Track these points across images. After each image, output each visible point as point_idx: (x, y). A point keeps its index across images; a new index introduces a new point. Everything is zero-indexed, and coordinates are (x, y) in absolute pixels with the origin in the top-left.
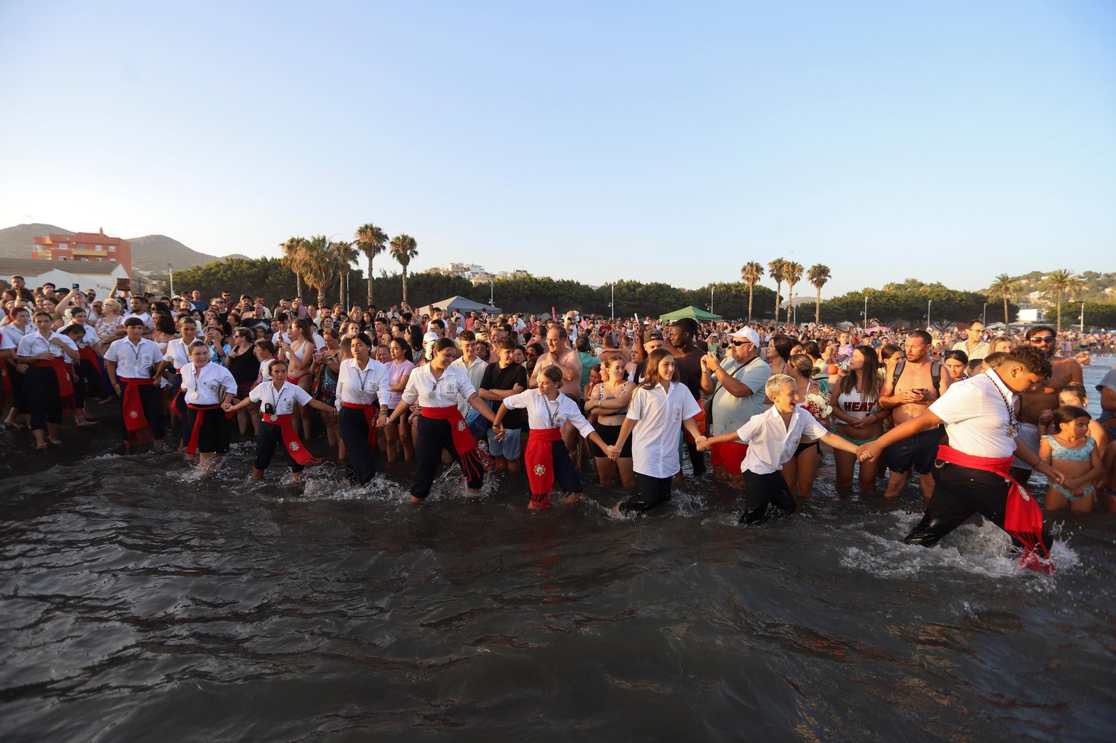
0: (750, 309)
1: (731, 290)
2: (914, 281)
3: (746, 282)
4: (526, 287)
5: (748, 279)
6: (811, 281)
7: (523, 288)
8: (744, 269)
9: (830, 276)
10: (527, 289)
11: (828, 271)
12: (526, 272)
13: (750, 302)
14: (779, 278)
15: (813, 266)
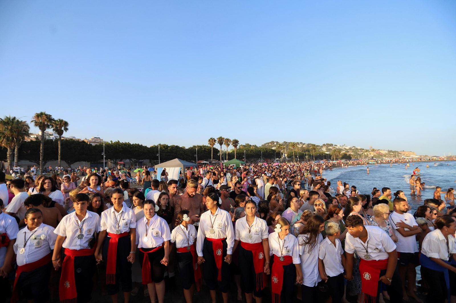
0: (212, 156)
1: (202, 149)
2: (248, 144)
3: (210, 146)
4: (120, 147)
5: (211, 144)
6: (232, 145)
7: (119, 147)
8: (209, 141)
9: (239, 144)
10: (121, 148)
11: (238, 142)
12: (99, 138)
13: (212, 153)
14: (221, 144)
15: (233, 140)
